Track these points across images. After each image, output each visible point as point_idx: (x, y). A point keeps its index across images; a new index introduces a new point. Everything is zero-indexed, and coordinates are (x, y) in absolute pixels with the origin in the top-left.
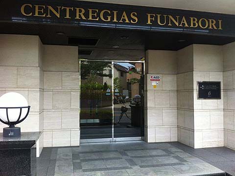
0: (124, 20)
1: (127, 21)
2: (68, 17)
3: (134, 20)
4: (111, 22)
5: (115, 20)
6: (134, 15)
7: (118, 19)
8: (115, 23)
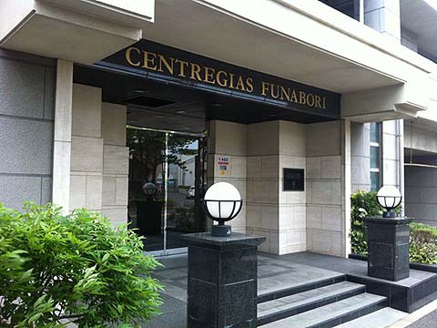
0: (240, 87)
1: (243, 89)
2: (182, 74)
3: (250, 89)
4: (227, 88)
5: (231, 86)
6: (249, 81)
7: (235, 85)
8: (231, 89)
